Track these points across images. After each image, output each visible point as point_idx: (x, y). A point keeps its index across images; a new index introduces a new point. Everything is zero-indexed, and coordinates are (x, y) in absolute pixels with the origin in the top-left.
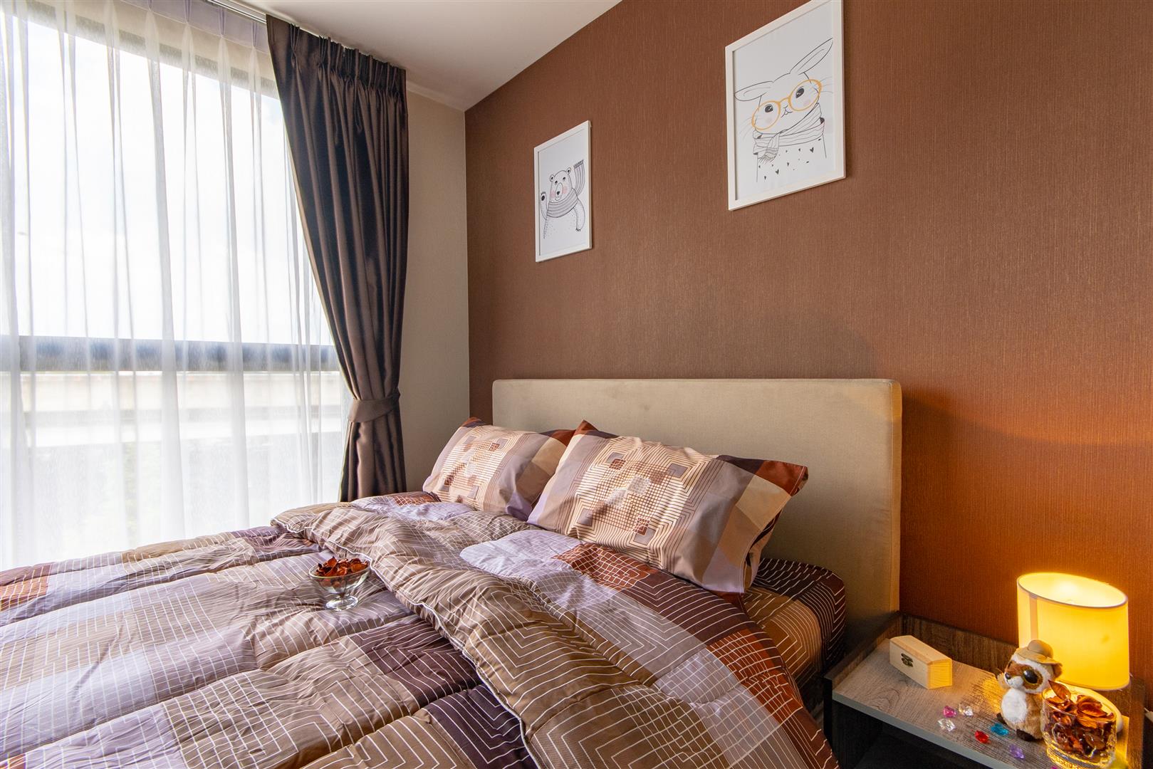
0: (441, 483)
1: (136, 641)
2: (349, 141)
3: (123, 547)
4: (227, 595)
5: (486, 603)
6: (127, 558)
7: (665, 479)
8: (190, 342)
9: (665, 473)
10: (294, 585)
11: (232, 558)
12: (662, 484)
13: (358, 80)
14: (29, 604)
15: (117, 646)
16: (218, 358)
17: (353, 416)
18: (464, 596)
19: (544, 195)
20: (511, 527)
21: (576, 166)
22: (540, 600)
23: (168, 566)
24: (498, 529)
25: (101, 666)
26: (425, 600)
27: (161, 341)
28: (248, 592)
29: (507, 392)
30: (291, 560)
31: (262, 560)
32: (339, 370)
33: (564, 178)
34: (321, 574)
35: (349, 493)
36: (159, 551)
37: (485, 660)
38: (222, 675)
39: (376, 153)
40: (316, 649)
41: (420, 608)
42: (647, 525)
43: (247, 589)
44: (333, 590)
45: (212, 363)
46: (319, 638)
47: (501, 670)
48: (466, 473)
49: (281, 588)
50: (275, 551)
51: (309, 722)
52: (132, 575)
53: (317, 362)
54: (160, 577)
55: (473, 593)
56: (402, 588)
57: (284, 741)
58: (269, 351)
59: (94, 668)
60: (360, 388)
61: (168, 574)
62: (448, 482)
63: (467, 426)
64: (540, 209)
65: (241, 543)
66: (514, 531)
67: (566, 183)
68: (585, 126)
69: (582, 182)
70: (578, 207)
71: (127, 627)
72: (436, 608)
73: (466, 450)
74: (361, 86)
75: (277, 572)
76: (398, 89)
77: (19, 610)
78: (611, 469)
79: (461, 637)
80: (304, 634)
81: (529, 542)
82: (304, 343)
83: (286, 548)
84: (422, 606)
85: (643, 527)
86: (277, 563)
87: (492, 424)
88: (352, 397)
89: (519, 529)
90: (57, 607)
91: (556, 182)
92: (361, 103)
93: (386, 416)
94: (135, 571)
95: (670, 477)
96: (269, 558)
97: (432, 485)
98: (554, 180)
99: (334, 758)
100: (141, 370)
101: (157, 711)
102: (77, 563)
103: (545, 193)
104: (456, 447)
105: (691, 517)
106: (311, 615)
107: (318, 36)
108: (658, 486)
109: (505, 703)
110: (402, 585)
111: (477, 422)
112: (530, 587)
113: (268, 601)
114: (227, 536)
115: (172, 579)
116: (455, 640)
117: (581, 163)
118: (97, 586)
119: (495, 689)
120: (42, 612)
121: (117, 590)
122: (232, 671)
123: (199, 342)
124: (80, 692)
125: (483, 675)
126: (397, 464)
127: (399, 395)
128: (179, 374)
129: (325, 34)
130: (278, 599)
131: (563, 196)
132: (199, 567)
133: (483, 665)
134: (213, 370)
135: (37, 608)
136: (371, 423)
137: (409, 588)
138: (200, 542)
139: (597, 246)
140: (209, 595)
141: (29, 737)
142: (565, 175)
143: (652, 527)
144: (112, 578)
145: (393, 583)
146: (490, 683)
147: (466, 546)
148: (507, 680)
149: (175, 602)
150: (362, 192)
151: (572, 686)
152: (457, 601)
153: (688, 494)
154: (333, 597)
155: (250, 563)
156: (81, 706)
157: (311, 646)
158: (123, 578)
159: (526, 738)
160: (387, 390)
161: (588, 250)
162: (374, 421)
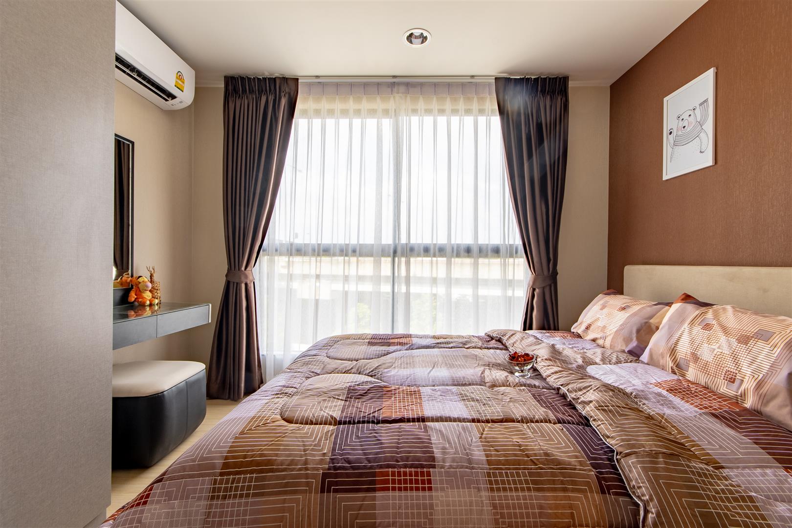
0: (583, 327)
1: (443, 365)
2: (534, 129)
3: (432, 334)
4: (473, 358)
5: (598, 393)
6: (434, 337)
7: (752, 341)
8: (457, 244)
9: (752, 337)
10: (499, 362)
11: (473, 345)
12: (749, 345)
13: (540, 94)
14: (408, 345)
15: (437, 365)
16: (468, 251)
17: (531, 283)
18: (585, 388)
19: (671, 130)
20: (625, 360)
21: (701, 104)
22: (637, 403)
23: (450, 343)
24: (614, 359)
25: (434, 370)
26: (562, 385)
27: (446, 244)
28: (481, 359)
29: (634, 273)
30: (498, 351)
31: (485, 348)
32: (523, 258)
33: (690, 115)
34: (511, 360)
35: (527, 325)
36: (445, 337)
37: (595, 418)
38: (473, 384)
40: (509, 388)
41: (559, 389)
42: (735, 376)
43: (480, 357)
44: (517, 368)
45: (465, 254)
46: (511, 384)
47: (604, 425)
48: (600, 324)
49: (494, 361)
50: (491, 346)
51: (506, 409)
52: (438, 343)
53: (512, 252)
54: (447, 346)
55: (590, 388)
56: (550, 377)
57: (498, 412)
58: (489, 248)
59: (432, 370)
61: (450, 345)
62: (587, 328)
63: (606, 294)
64: (667, 142)
65: (476, 340)
66: (627, 362)
67: (692, 119)
68: (710, 74)
69: (707, 115)
70: (702, 135)
71: (439, 360)
72: (568, 390)
73: (601, 309)
74: (541, 96)
75: (492, 354)
76: (563, 89)
77: (406, 347)
78: (703, 331)
79: (582, 406)
80: (505, 380)
81: (636, 371)
82: (507, 243)
83: (496, 346)
84: (560, 388)
85: (732, 378)
86: (492, 351)
87: (623, 294)
88: (530, 273)
89: (631, 362)
90: (416, 349)
91: (683, 119)
92: (541, 105)
93: (550, 286)
94: (438, 342)
95: (757, 340)
96: (488, 348)
97: (577, 328)
98: (681, 118)
99: (517, 425)
100: (440, 257)
101: (454, 389)
102: (419, 335)
103: (672, 129)
104: (595, 306)
105: (777, 373)
106: (508, 374)
107: (519, 77)
108: (745, 346)
109: (606, 440)
110: (550, 376)
111: (612, 292)
112: (631, 395)
113: (489, 364)
114: (470, 336)
115: (451, 348)
116: (579, 407)
117: (706, 101)
118: (428, 344)
119: (600, 433)
120: (412, 349)
121: (434, 347)
122: (477, 384)
123: (461, 244)
124: (430, 375)
125: (594, 425)
127: (557, 274)
128: (453, 259)
129: (523, 75)
130: (493, 365)
131: (688, 129)
132: (461, 345)
133: (594, 420)
134: (465, 257)
135: (411, 347)
136: (541, 289)
137: (554, 378)
138: (459, 337)
139: (719, 162)
140: (466, 356)
141: (419, 383)
142: (691, 113)
143: (740, 378)
144: (432, 343)
145: (545, 374)
146: (598, 430)
147: (591, 364)
148: (608, 429)
149: (454, 356)
151: (651, 445)
152: (580, 390)
153: (775, 355)
154: (517, 371)
155: (480, 348)
156: (431, 379)
157: (507, 386)
158: (435, 343)
159: (617, 459)
160: (551, 270)
161: (711, 166)
162: (544, 288)
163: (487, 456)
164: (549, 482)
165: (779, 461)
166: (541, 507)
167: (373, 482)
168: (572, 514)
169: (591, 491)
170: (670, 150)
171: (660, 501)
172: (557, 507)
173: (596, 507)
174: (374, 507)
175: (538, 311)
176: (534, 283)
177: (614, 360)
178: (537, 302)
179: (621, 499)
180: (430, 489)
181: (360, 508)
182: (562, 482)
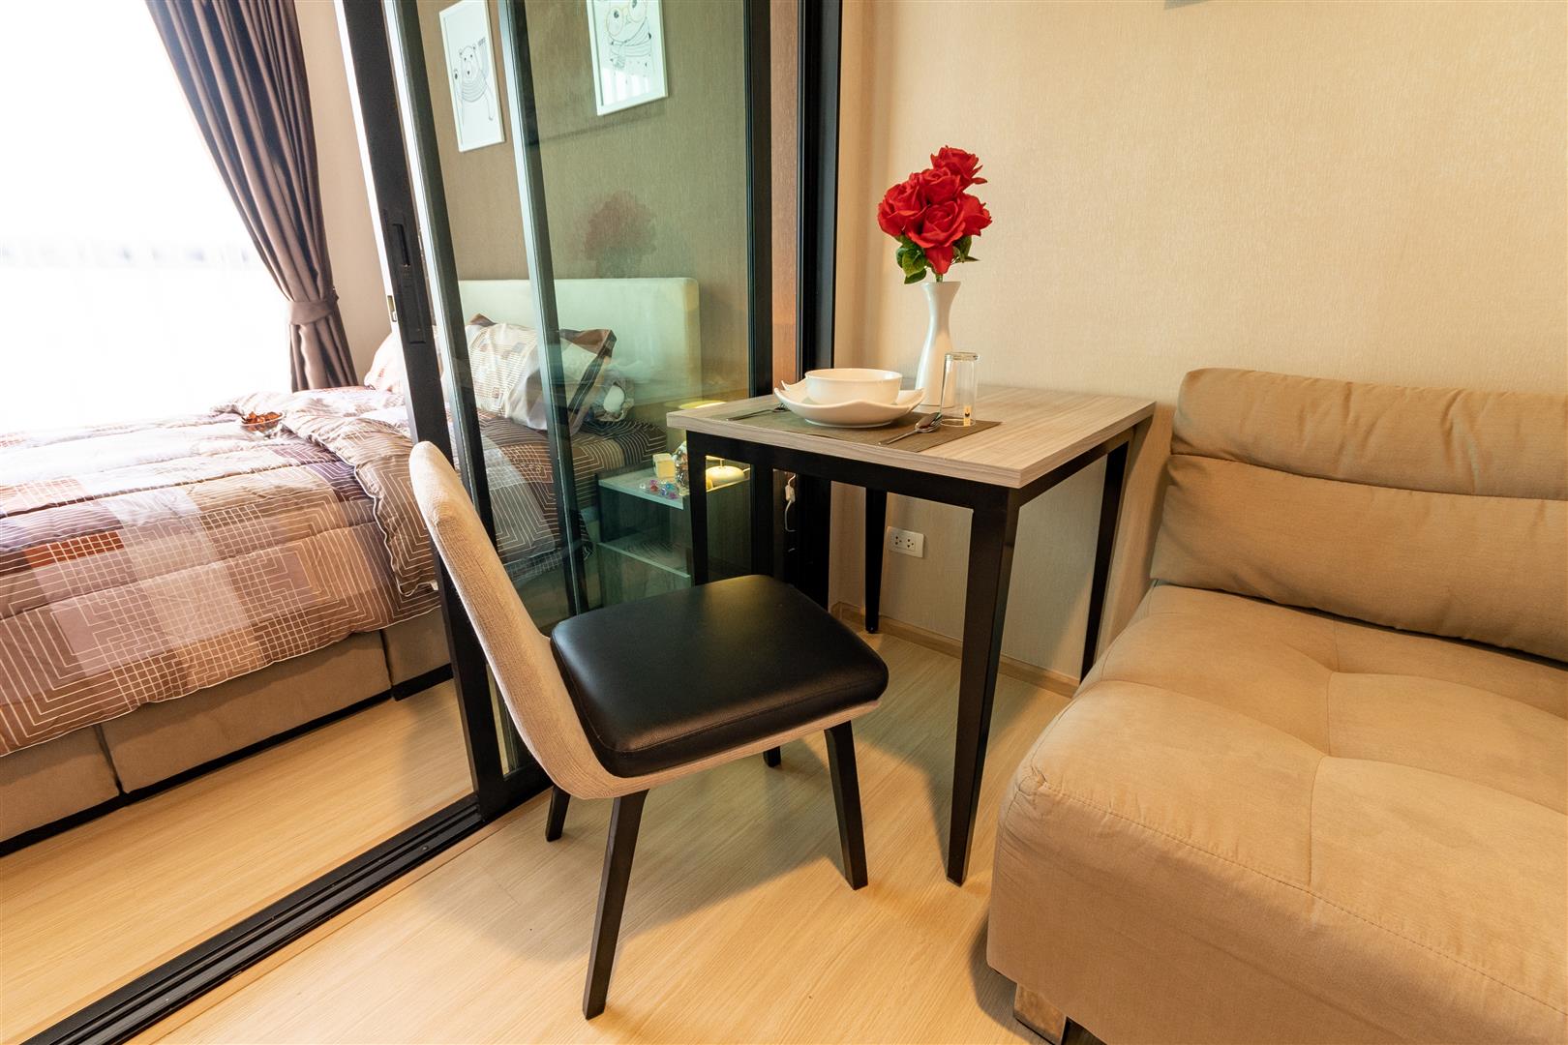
0: (376, 375)
2: (221, 10)
17: (291, 317)
19: (456, 72)
21: (480, 43)
33: (471, 56)
34: (247, 425)
35: (300, 383)
39: (260, 39)
60: (290, 287)
62: (380, 375)
64: (455, 89)
67: (474, 62)
69: (487, 64)
70: (487, 92)
80: (234, 446)
82: (218, 240)
83: (226, 418)
88: (283, 298)
91: (465, 59)
93: (327, 320)
98: (463, 57)
103: (456, 70)
109: (348, 461)
116: (328, 445)
117: (484, 41)
119: (344, 458)
126: (345, 365)
127: (337, 298)
133: (340, 449)
136: (312, 326)
142: (472, 52)
145: (296, 427)
150: (249, 72)
151: (387, 452)
159: (356, 472)
160: (321, 291)
161: (500, 143)
162: (315, 324)
163: (199, 505)
164: (281, 506)
165: (498, 444)
166: (274, 528)
167: (26, 561)
168: (310, 526)
169: (328, 502)
170: (459, 102)
171: (387, 488)
172: (291, 524)
173: (334, 513)
174: (36, 583)
175: (312, 364)
176: (294, 315)
177: (400, 402)
178: (307, 347)
179: (359, 502)
180: (122, 546)
181: (12, 589)
182: (296, 504)
